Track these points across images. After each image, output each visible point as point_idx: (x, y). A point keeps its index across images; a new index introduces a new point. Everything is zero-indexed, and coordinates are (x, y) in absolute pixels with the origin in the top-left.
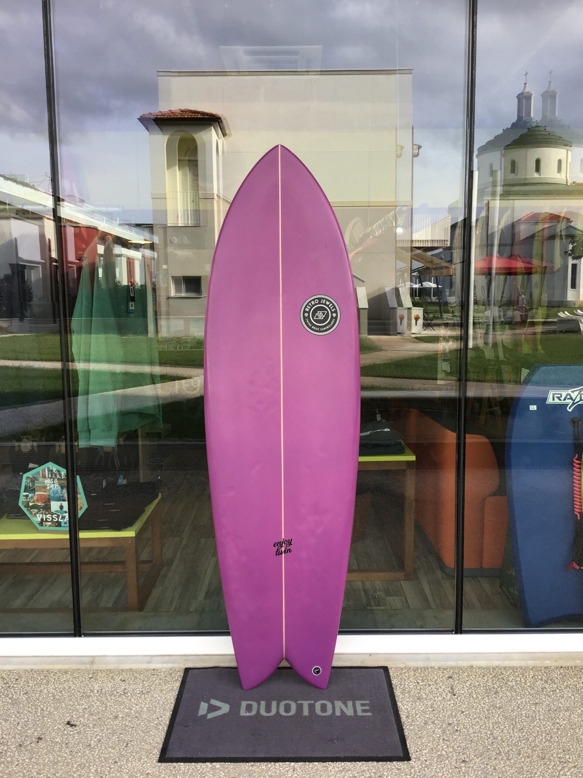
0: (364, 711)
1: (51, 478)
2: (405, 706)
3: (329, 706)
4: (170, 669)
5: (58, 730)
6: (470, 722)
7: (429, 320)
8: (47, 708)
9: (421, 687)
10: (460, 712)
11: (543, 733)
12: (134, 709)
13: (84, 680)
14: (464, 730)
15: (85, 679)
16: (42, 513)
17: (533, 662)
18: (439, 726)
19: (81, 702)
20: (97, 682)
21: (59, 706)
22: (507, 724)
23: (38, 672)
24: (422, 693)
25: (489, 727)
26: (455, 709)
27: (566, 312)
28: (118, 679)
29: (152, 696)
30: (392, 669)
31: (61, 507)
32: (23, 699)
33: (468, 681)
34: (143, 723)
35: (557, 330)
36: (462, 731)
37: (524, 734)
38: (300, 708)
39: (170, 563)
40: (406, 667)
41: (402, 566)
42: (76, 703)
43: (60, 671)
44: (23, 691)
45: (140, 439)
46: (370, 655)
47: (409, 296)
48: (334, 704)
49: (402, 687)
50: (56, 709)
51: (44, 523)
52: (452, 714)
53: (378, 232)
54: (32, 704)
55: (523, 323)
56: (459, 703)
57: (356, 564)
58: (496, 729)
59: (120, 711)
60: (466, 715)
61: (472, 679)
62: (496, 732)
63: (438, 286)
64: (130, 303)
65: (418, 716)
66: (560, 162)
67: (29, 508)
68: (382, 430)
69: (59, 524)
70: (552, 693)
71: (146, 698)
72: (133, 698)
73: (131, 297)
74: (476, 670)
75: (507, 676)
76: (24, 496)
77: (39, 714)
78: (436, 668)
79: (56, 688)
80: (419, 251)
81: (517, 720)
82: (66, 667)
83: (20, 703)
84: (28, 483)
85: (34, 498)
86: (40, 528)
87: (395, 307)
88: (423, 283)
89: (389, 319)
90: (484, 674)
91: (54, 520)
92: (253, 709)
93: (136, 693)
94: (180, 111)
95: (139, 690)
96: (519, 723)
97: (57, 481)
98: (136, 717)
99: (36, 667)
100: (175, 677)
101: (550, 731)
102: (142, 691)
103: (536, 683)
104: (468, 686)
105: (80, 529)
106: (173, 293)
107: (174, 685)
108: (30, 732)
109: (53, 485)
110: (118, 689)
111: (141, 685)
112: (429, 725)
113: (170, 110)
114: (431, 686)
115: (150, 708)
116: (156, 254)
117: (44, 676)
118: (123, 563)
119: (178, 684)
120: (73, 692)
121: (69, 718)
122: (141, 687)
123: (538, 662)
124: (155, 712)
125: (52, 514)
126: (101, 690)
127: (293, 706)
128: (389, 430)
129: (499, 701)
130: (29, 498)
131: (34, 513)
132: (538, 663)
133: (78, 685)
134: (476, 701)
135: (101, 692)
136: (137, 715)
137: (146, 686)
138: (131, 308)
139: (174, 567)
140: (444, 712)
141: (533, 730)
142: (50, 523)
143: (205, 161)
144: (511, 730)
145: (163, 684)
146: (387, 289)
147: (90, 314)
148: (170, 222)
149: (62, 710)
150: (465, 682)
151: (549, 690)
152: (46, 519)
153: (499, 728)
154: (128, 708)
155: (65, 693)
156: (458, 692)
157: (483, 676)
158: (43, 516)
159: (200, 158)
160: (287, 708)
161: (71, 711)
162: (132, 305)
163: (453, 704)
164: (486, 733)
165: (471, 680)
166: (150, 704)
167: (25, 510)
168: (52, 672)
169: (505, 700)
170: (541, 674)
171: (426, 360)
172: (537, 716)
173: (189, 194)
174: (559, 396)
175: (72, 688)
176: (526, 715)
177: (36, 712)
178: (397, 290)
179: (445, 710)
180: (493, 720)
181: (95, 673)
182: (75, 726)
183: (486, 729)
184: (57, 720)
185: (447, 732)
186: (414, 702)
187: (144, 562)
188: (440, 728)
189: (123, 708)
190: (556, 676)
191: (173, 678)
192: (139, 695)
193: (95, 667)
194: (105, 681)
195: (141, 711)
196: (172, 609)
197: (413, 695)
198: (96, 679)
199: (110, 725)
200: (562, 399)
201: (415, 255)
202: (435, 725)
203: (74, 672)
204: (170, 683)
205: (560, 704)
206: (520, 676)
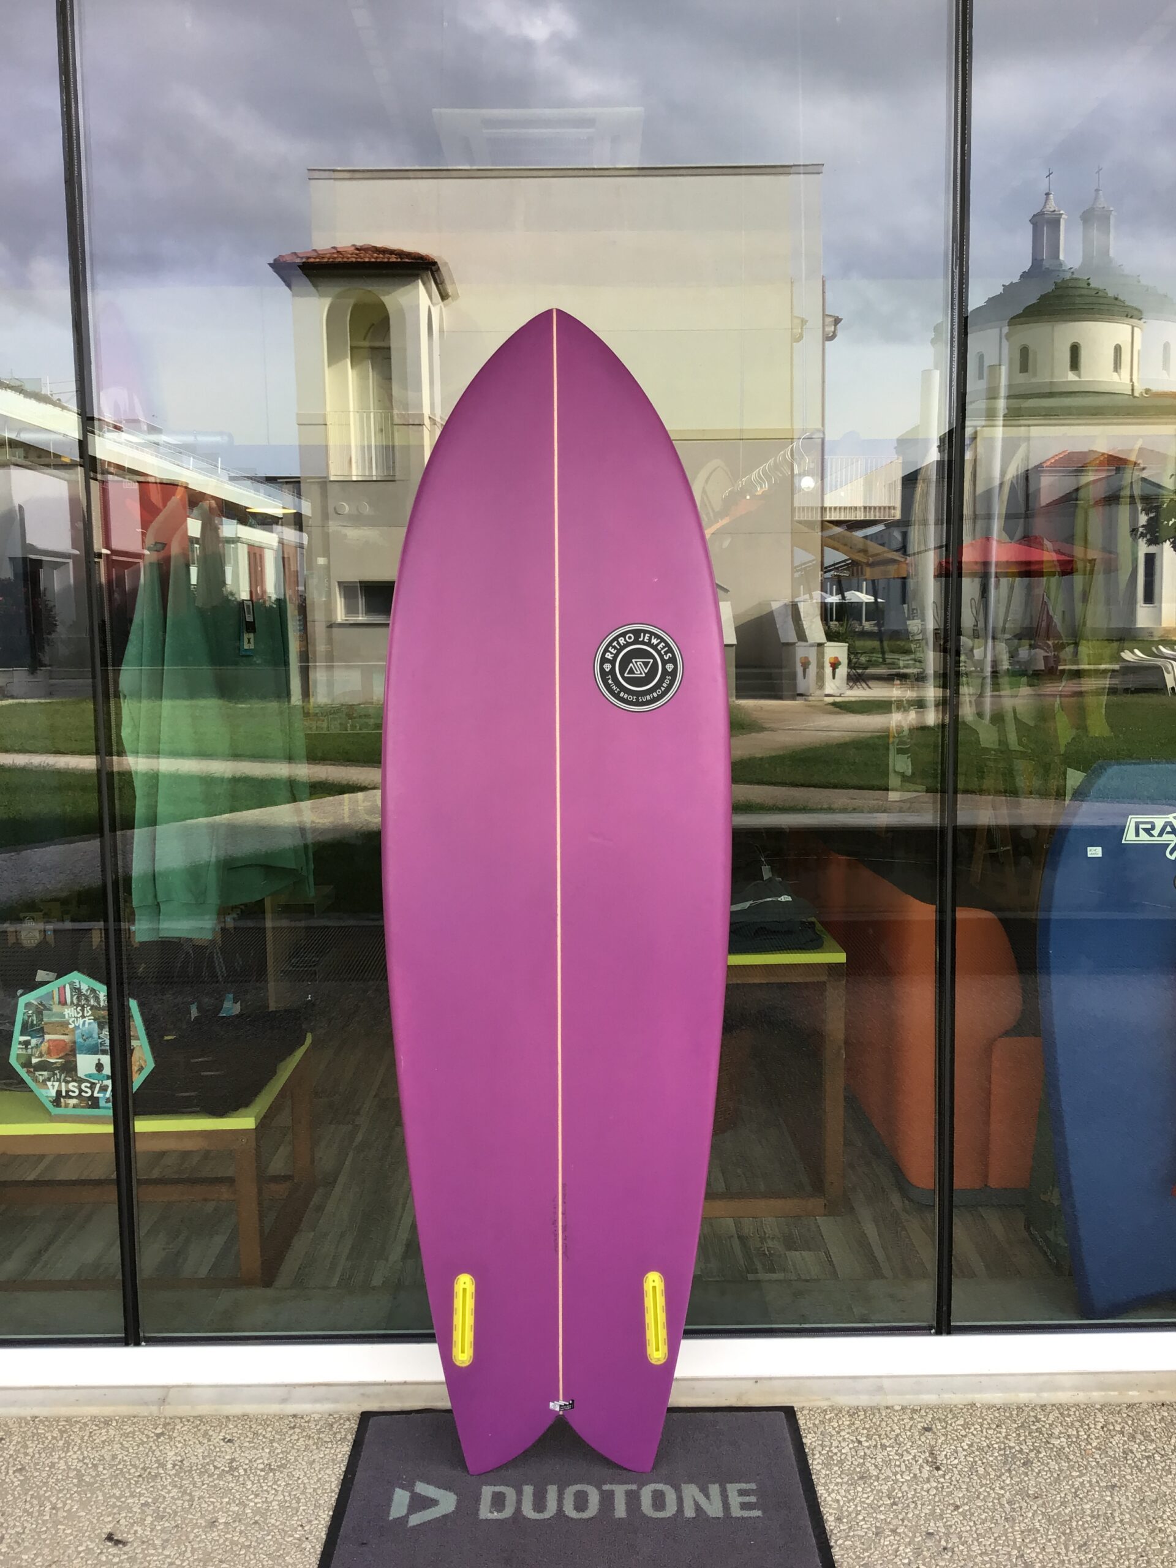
0: (744, 1506)
1: (78, 1005)
2: (833, 1495)
3: (671, 1496)
4: (330, 1415)
5: (86, 1554)
6: (974, 1529)
7: (859, 668)
8: (65, 1504)
9: (866, 1450)
10: (951, 1508)
11: (1130, 1554)
12: (252, 1504)
13: (145, 1440)
14: (961, 1547)
15: (148, 1437)
16: (59, 1080)
17: (1103, 1393)
18: (908, 1540)
19: (138, 1490)
20: (172, 1443)
21: (89, 1499)
22: (1053, 1534)
23: (47, 1423)
24: (868, 1465)
25: (1015, 1541)
26: (940, 1501)
27: (1136, 651)
28: (217, 1438)
29: (290, 1475)
30: (804, 1412)
31: (99, 1067)
32: (13, 1483)
33: (965, 1436)
34: (270, 1537)
35: (1119, 686)
36: (956, 1549)
37: (1091, 1556)
38: (607, 1500)
39: (330, 1182)
40: (832, 1408)
41: (818, 1186)
42: (127, 1491)
43: (93, 1419)
44: (14, 1465)
45: (268, 916)
46: (756, 1380)
47: (819, 618)
48: (681, 1492)
49: (824, 1452)
50: (84, 1505)
51: (62, 1100)
52: (933, 1511)
53: (761, 487)
54: (32, 1495)
55: (1051, 672)
56: (948, 1487)
57: (722, 1181)
58: (1029, 1545)
59: (221, 1509)
60: (963, 1514)
61: (975, 1432)
62: (1029, 1551)
63: (876, 599)
64: (246, 636)
65: (861, 1517)
66: (1118, 349)
67: (32, 1070)
68: (774, 899)
69: (94, 1103)
70: (1145, 1462)
71: (278, 1480)
72: (249, 1478)
73: (247, 622)
74: (981, 1413)
75: (1047, 1426)
76: (20, 1043)
77: (47, 1517)
78: (897, 1408)
79: (84, 1458)
80: (838, 530)
81: (1074, 1524)
82: (108, 1411)
83: (7, 1493)
84: (29, 1017)
85: (41, 1048)
86: (55, 1111)
87: (791, 641)
88: (846, 594)
89: (781, 667)
90: (1000, 1420)
91: (83, 1094)
92: (507, 1503)
93: (256, 1468)
94: (353, 248)
95: (263, 1463)
96: (1079, 1531)
97: (90, 1012)
98: (256, 1522)
99: (42, 1412)
100: (340, 1432)
101: (1145, 1548)
102: (270, 1465)
103: (1112, 1440)
104: (966, 1447)
105: (136, 1114)
106: (340, 616)
107: (338, 1450)
108: (26, 1557)
109: (81, 1021)
110: (218, 1459)
111: (267, 1450)
112: (885, 1538)
113: (334, 248)
114: (888, 1449)
115: (286, 1502)
116: (305, 536)
117: (60, 1430)
118: (230, 1181)
119: (346, 1449)
120: (120, 1466)
121: (111, 1525)
122: (268, 1456)
123: (1112, 1393)
124: (297, 1511)
125: (80, 1081)
126: (181, 1461)
127: (594, 1497)
128: (790, 899)
129: (1033, 1482)
130: (32, 1048)
131: (41, 1079)
132: (1113, 1396)
133: (131, 1451)
134: (984, 1482)
135: (181, 1468)
136: (257, 1518)
137: (278, 1454)
138: (246, 646)
139: (338, 1189)
140: (915, 1508)
141: (1110, 1547)
142: (75, 1101)
143: (405, 350)
144: (1063, 1547)
145: (315, 1447)
146: (775, 606)
147: (159, 658)
148: (335, 472)
149: (97, 1508)
150: (960, 1439)
151: (1139, 1456)
152: (67, 1092)
153: (1037, 1543)
154: (237, 1502)
155: (104, 1469)
156: (945, 1462)
157: (997, 1426)
158: (60, 1085)
159: (394, 345)
160: (581, 1502)
161: (115, 1511)
162: (249, 640)
163: (936, 1488)
164: (1009, 1553)
165: (973, 1434)
166: (286, 1494)
167: (23, 1072)
168: (76, 1422)
169: (1045, 1480)
170: (1120, 1420)
171: (857, 749)
172: (1116, 1514)
173: (372, 415)
174: (1149, 826)
175: (120, 1457)
176: (1092, 1512)
177: (41, 1513)
178: (794, 608)
179: (919, 1503)
180: (1023, 1525)
181: (169, 1424)
182: (124, 1544)
183: (1008, 1546)
184: (86, 1531)
185: (925, 1553)
186: (852, 1484)
187: (275, 1179)
188: (909, 1543)
189: (228, 1503)
190: (1153, 1423)
191: (335, 1434)
192: (263, 1473)
193: (169, 1411)
194: (190, 1443)
195: (267, 1510)
196: (334, 1283)
197: (849, 1469)
198: (170, 1437)
199: (199, 1542)
200: (1155, 832)
201: (830, 537)
202: (897, 1538)
203: (123, 1421)
204: (330, 1445)
205: (1164, 1488)
206: (1077, 1424)
